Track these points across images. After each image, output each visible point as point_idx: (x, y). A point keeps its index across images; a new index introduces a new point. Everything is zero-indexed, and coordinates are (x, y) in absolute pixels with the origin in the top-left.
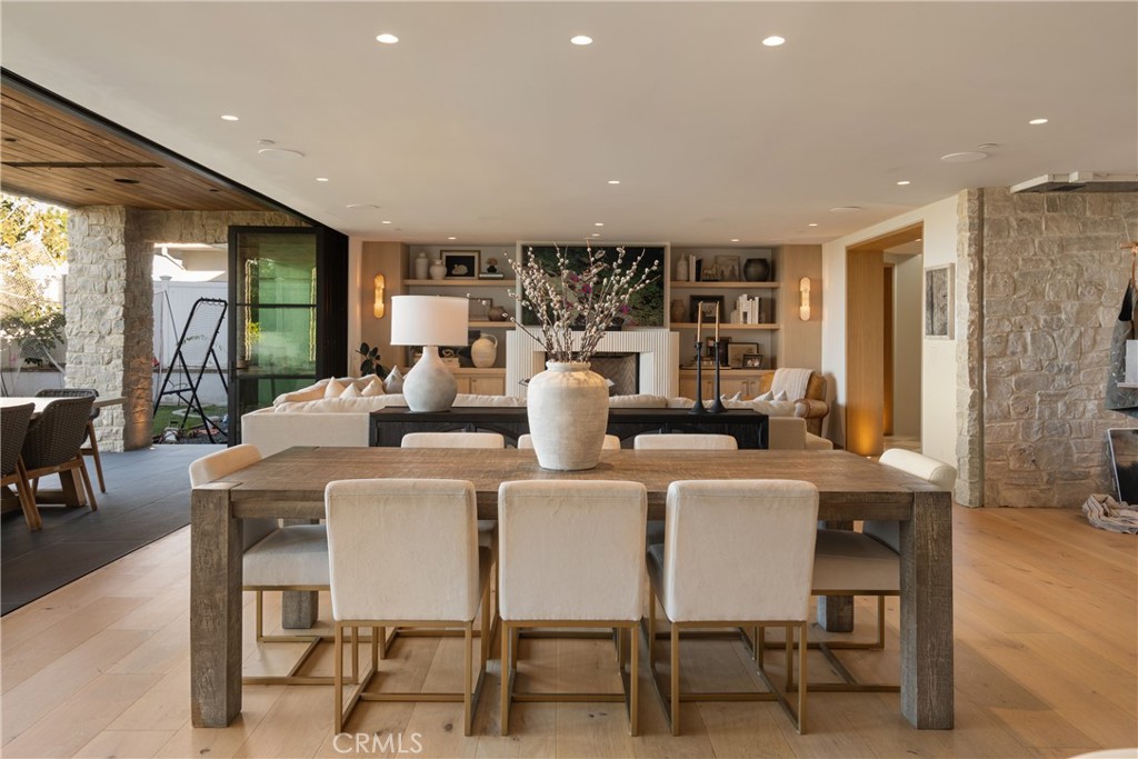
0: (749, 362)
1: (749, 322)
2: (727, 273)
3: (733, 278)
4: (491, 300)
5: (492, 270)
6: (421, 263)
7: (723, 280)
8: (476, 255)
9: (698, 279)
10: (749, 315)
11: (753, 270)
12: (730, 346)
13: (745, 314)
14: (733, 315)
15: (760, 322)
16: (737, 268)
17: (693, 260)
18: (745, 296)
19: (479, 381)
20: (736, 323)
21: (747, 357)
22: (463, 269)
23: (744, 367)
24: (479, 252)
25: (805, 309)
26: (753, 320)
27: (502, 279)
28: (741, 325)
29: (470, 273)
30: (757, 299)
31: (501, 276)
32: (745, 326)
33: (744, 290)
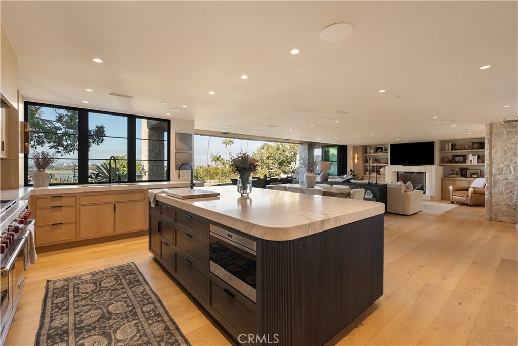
0: (473, 176)
1: (473, 163)
2: (467, 147)
3: (469, 148)
6: (368, 150)
7: (465, 149)
9: (452, 150)
10: (473, 161)
11: (475, 146)
12: (468, 171)
13: (471, 160)
14: (467, 161)
15: (478, 162)
17: (450, 144)
18: (471, 155)
20: (468, 163)
21: (472, 174)
22: (380, 151)
23: (471, 177)
24: (384, 146)
26: (475, 162)
28: (470, 164)
30: (476, 155)
33: (471, 153)
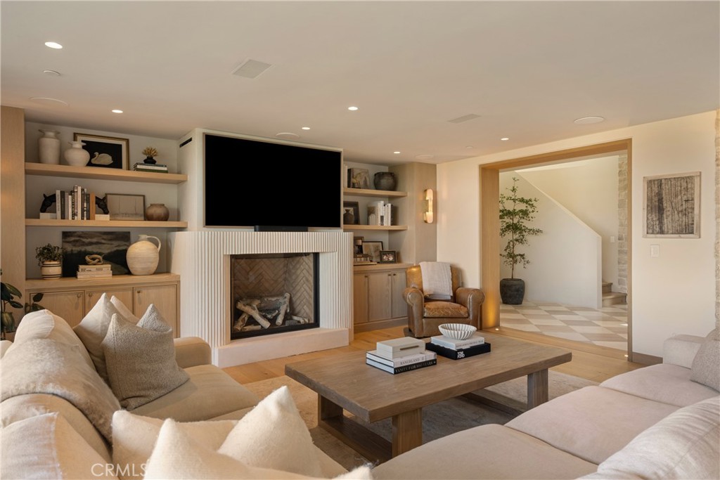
1: (385, 224)
2: (362, 183)
3: (366, 187)
4: (144, 196)
5: (150, 161)
6: (50, 146)
7: (363, 188)
8: (124, 144)
10: (385, 219)
13: (381, 217)
14: (373, 217)
15: (392, 224)
16: (368, 179)
18: (380, 202)
19: (144, 292)
20: (375, 224)
22: (107, 159)
23: (382, 262)
24: (127, 141)
25: (430, 214)
26: (387, 223)
27: (166, 172)
28: (379, 227)
29: (117, 164)
30: (389, 205)
31: (165, 169)
32: (382, 228)
